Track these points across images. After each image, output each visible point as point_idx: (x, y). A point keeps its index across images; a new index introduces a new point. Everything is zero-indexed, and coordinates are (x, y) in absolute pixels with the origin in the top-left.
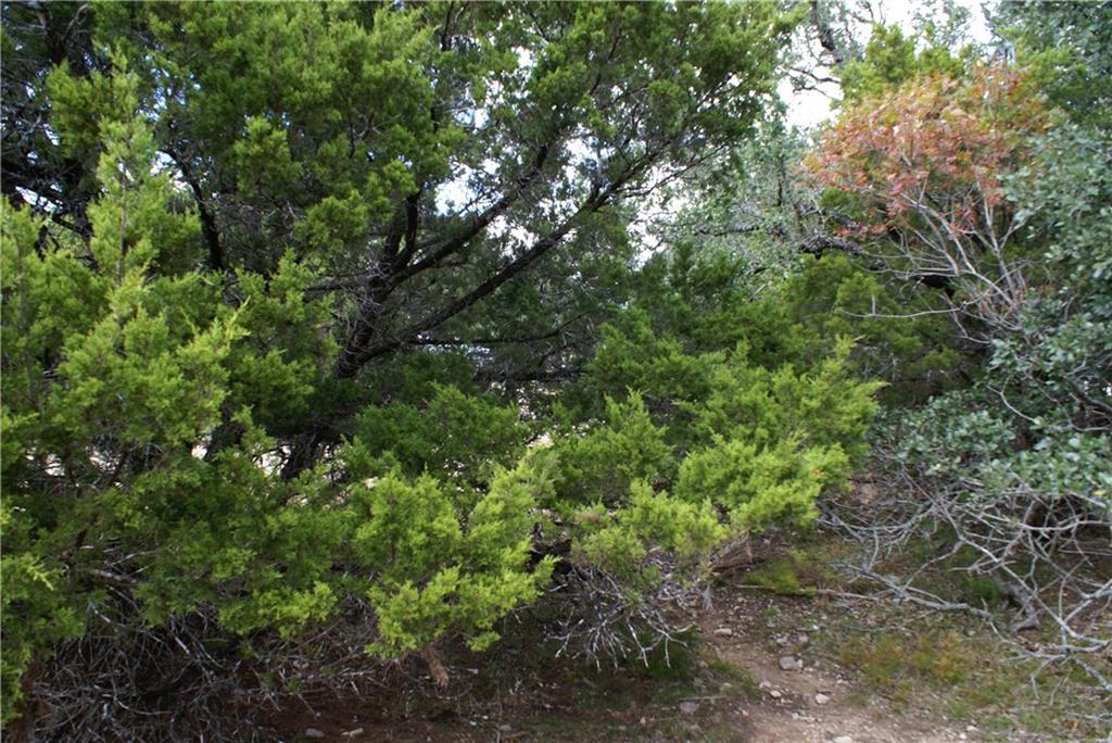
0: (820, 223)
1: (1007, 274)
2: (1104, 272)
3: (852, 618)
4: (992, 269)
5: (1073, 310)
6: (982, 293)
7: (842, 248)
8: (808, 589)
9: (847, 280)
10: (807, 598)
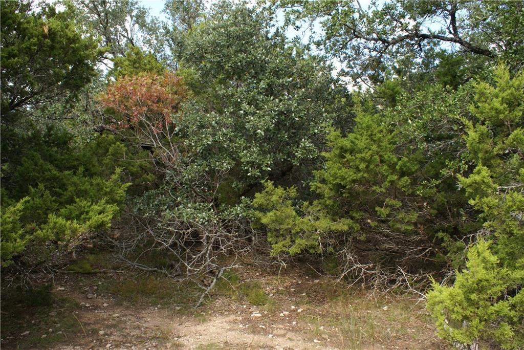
0: (101, 119)
1: (173, 148)
2: (200, 150)
3: (114, 279)
4: (167, 144)
5: (193, 161)
6: (164, 153)
7: (110, 130)
8: (95, 270)
9: (113, 145)
10: (96, 273)
